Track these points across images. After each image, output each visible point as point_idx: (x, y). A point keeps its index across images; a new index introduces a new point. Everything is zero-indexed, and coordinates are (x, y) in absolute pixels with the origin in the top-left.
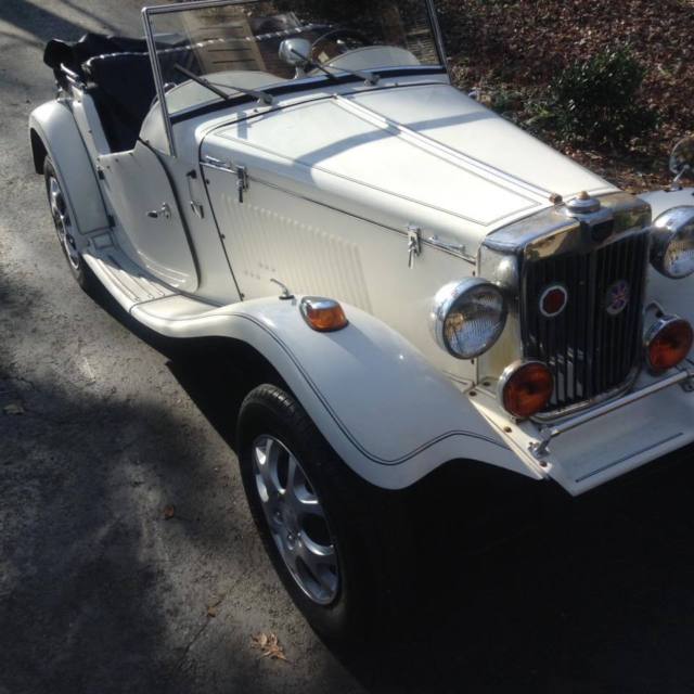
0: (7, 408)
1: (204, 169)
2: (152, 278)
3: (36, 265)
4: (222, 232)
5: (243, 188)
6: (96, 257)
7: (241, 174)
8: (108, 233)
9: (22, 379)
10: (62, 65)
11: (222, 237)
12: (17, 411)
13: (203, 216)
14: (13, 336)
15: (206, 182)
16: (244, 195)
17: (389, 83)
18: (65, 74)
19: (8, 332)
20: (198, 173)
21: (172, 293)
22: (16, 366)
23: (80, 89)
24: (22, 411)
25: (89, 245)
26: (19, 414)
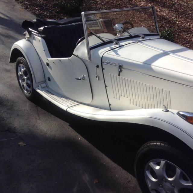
0: (19, 144)
1: (103, 65)
2: (67, 98)
3: (9, 92)
4: (106, 85)
5: (120, 71)
6: (42, 91)
7: (120, 67)
8: (45, 83)
9: (20, 133)
10: (29, 28)
11: (106, 86)
12: (24, 145)
13: (99, 80)
14: (11, 117)
15: (103, 69)
16: (121, 74)
17: (148, 38)
18: (31, 31)
19: (9, 116)
20: (100, 66)
21: (78, 103)
22: (16, 128)
23: (40, 37)
24: (26, 145)
25: (38, 87)
26: (25, 146)
